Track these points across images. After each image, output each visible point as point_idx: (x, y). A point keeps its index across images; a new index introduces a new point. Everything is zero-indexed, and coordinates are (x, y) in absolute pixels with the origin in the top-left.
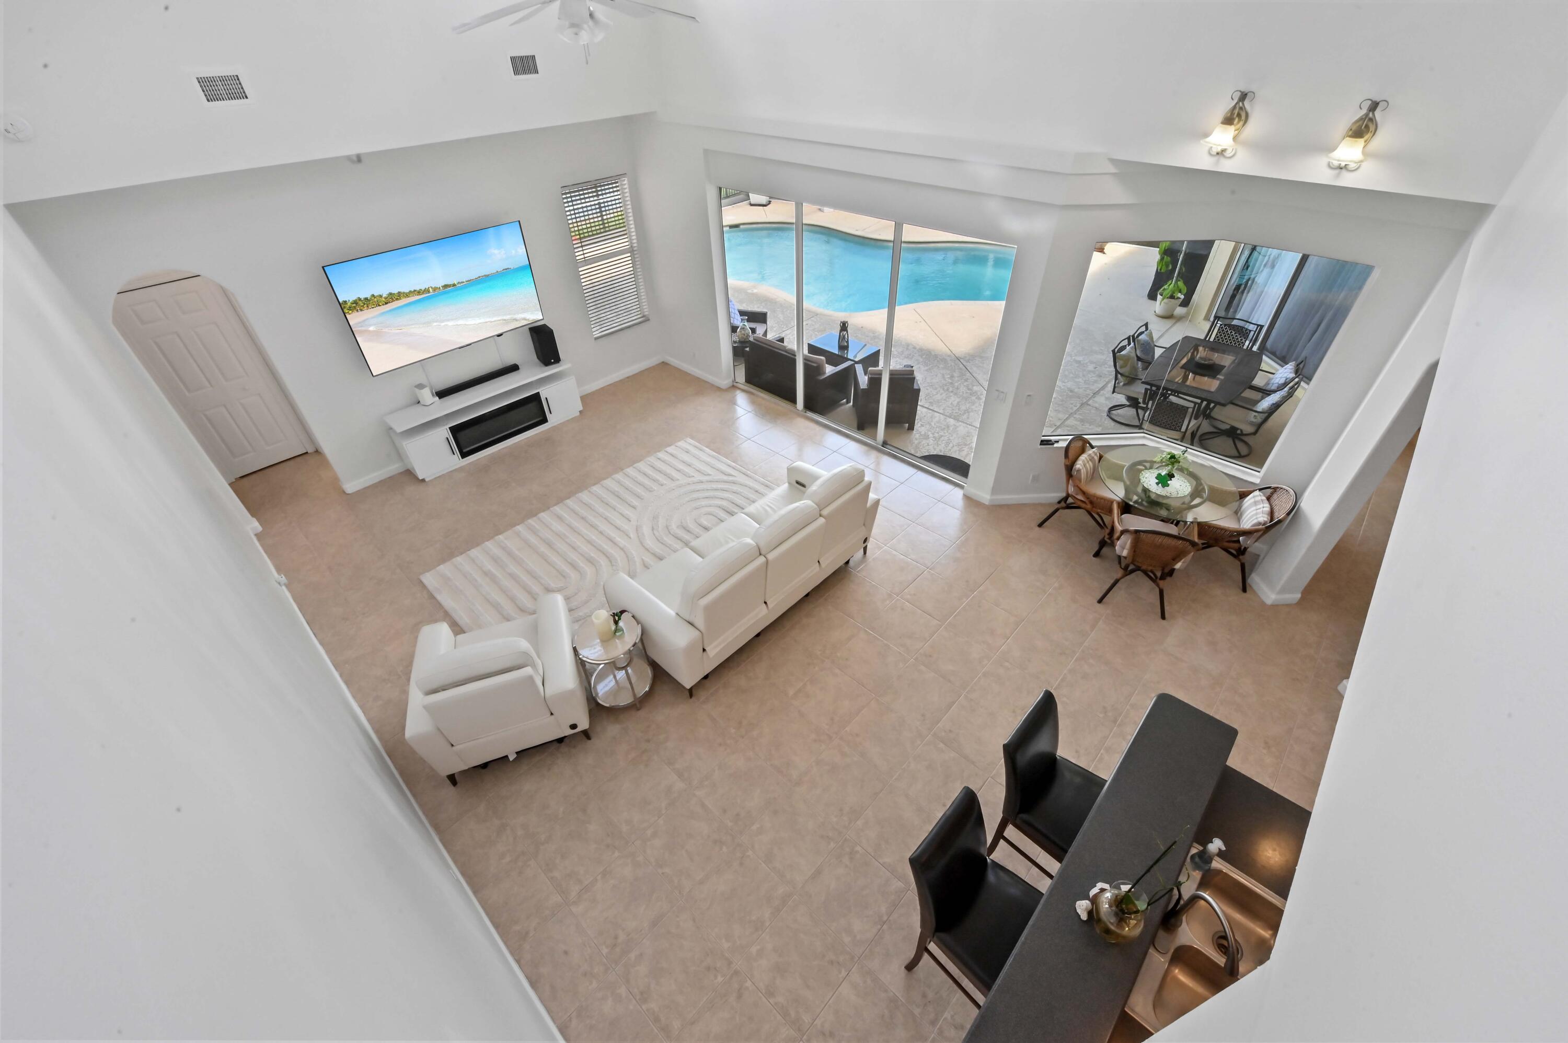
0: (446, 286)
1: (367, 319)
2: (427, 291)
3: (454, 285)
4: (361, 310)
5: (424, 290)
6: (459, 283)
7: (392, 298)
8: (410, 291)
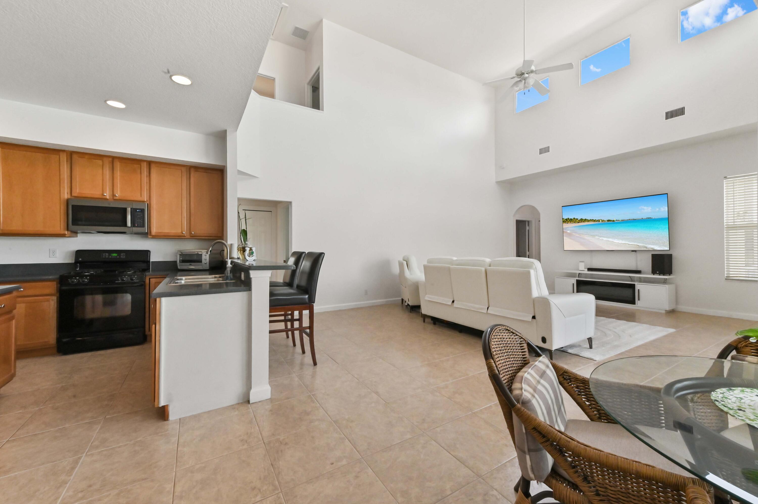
0: (609, 221)
1: (568, 227)
2: (599, 221)
3: (614, 221)
4: (567, 223)
5: (597, 220)
6: (616, 220)
7: (582, 220)
8: (591, 220)
